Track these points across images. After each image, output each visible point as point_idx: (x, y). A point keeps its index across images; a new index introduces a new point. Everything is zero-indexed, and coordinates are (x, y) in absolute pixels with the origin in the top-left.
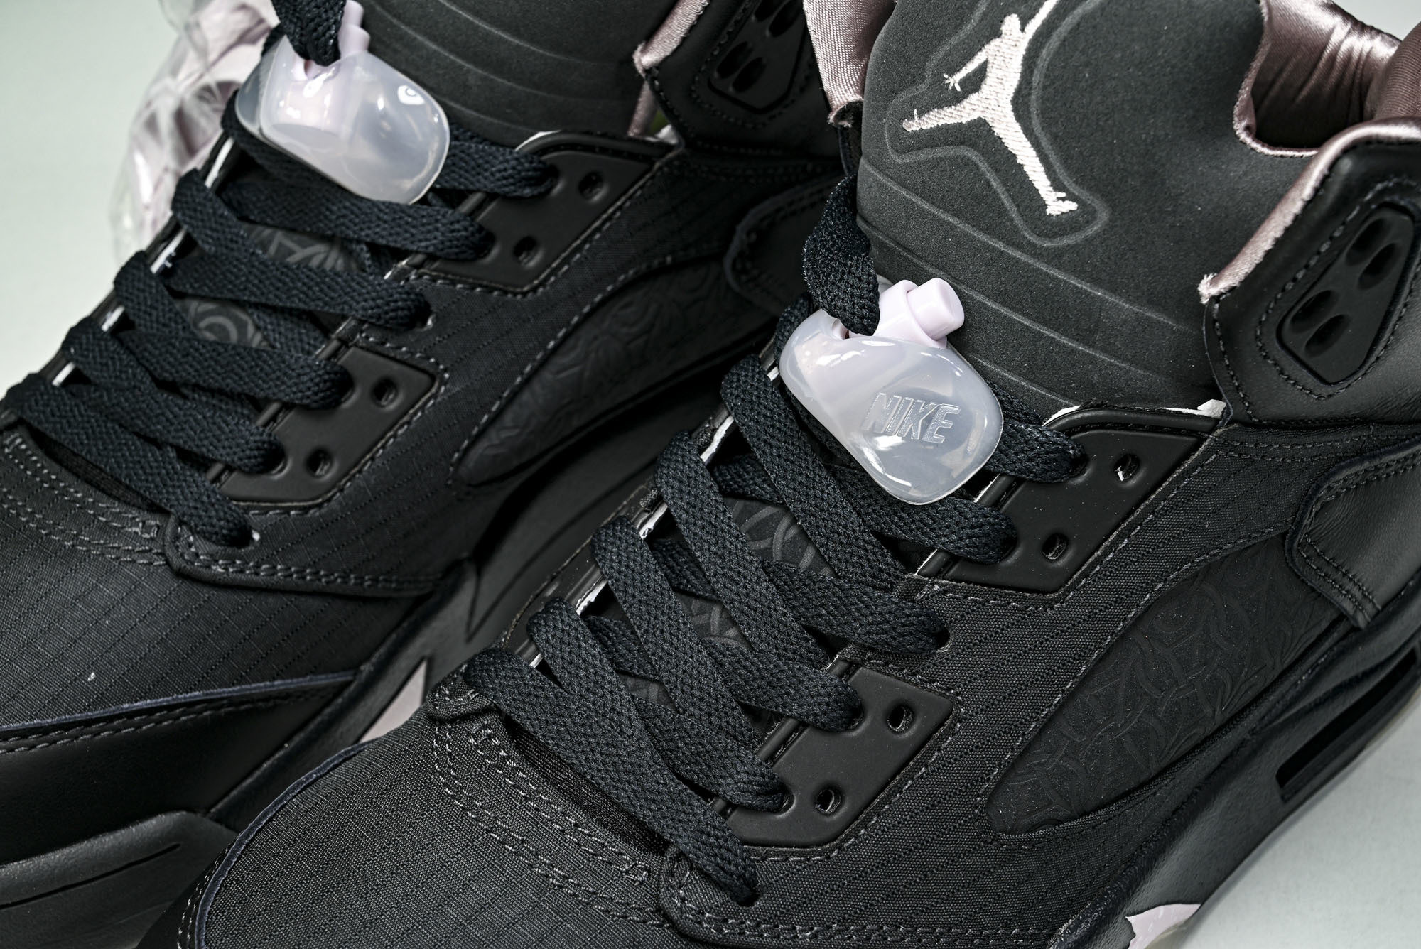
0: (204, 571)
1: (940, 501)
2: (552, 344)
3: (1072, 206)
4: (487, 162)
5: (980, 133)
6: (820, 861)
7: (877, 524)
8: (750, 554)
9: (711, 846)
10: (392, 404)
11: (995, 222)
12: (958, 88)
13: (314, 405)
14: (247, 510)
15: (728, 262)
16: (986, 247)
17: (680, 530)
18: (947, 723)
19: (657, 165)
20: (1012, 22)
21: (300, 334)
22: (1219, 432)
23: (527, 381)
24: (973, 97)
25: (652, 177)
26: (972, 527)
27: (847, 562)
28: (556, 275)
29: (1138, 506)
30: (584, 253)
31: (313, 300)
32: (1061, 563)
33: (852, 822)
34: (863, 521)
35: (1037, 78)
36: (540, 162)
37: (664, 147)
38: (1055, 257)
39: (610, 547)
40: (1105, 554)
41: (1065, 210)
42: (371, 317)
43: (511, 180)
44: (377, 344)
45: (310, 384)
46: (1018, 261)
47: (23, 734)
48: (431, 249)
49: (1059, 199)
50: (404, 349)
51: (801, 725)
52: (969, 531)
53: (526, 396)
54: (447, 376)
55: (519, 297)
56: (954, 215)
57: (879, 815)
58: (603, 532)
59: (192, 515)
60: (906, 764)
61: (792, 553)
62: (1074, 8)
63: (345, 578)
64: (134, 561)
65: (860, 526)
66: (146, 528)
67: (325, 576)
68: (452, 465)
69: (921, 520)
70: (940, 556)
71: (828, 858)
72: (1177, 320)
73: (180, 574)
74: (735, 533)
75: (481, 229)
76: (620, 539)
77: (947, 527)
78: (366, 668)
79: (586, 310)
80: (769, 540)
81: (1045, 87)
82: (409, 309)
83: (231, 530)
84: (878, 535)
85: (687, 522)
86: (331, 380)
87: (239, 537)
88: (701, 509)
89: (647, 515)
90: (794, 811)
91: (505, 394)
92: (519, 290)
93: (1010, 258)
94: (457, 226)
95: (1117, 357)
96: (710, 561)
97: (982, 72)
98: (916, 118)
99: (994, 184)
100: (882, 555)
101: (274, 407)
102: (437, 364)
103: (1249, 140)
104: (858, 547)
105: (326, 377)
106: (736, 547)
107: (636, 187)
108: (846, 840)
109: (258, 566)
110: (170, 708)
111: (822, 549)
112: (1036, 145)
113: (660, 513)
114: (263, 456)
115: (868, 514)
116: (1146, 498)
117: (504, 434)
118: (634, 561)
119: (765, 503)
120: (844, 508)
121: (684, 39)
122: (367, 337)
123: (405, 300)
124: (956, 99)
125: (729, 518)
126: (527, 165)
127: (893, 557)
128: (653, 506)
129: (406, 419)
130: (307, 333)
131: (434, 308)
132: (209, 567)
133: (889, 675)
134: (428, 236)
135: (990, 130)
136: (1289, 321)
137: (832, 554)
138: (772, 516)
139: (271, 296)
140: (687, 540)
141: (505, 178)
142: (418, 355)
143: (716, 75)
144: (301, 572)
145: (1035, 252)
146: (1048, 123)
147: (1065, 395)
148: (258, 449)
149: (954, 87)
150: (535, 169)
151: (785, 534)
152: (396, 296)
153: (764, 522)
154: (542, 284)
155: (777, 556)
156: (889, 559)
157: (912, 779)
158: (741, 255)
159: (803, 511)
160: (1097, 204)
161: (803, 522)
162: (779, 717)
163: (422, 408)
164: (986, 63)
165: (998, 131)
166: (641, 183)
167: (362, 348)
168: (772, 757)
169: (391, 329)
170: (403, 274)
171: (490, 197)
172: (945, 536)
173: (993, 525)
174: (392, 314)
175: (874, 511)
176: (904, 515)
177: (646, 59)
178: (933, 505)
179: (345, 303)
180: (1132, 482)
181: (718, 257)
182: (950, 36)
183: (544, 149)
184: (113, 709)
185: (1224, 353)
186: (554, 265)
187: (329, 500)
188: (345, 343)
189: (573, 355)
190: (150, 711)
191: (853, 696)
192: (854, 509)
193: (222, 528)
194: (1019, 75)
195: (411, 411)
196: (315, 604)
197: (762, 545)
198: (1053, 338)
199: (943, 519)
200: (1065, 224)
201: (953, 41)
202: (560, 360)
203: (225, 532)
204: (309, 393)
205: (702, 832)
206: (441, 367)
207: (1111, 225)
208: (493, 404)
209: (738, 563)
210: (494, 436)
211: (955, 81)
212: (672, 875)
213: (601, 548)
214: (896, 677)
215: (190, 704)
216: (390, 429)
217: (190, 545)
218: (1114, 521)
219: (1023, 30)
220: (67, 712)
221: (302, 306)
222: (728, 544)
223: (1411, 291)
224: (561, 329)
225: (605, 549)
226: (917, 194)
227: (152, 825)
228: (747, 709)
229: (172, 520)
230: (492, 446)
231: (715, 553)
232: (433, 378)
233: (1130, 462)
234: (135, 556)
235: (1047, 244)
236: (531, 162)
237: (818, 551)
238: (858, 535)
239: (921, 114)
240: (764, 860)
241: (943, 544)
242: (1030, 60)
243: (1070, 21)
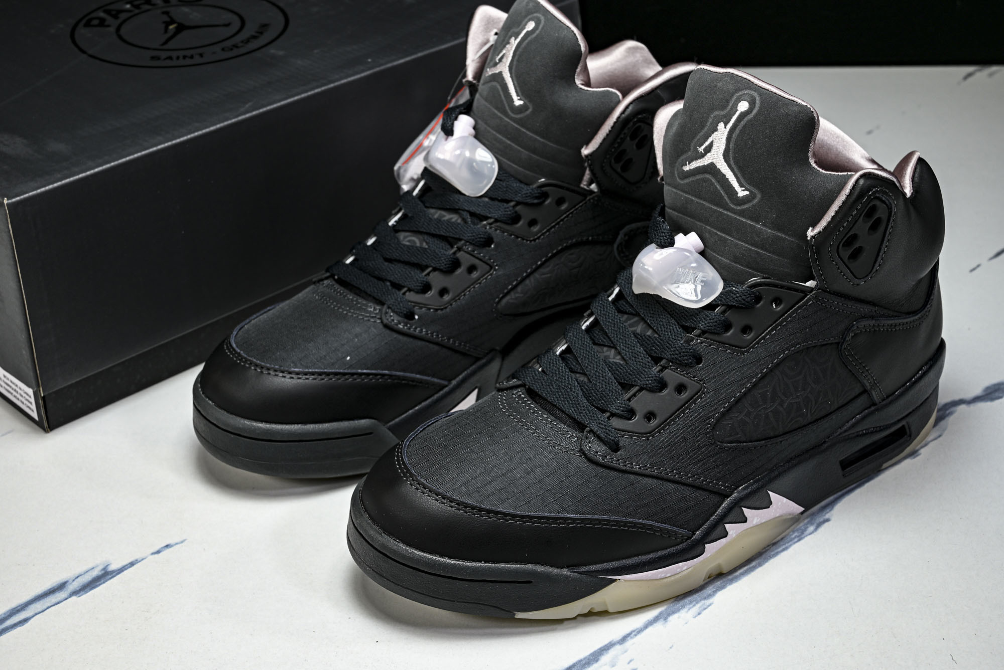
0: (395, 326)
2: (539, 263)
3: (748, 193)
4: (520, 190)
5: (712, 169)
6: (645, 440)
9: (602, 428)
10: (475, 275)
11: (720, 203)
12: (703, 152)
13: (444, 270)
14: (414, 306)
15: (615, 246)
16: (716, 211)
18: (699, 394)
19: (589, 198)
20: (720, 126)
21: (442, 246)
23: (528, 276)
24: (709, 155)
25: (586, 203)
28: (544, 236)
29: (780, 318)
30: (556, 229)
31: (448, 232)
32: (748, 337)
33: (659, 427)
35: (731, 147)
36: (541, 190)
37: (593, 192)
38: (742, 213)
40: (766, 336)
41: (745, 194)
42: (470, 240)
43: (529, 198)
44: (471, 251)
45: (444, 261)
46: (728, 215)
47: (320, 374)
48: (496, 217)
49: (742, 190)
50: (482, 255)
51: (641, 390)
53: (527, 282)
54: (497, 268)
55: (528, 242)
57: (669, 426)
59: (393, 305)
60: (682, 407)
62: (744, 118)
63: (449, 339)
64: (369, 320)
66: (375, 309)
67: (441, 337)
68: (495, 303)
71: (648, 439)
73: (386, 326)
75: (516, 212)
78: (454, 382)
79: (555, 251)
81: (735, 149)
82: (485, 238)
83: (407, 312)
86: (452, 261)
87: (409, 316)
89: (587, 319)
90: (636, 420)
91: (519, 279)
92: (529, 239)
93: (725, 214)
94: (507, 210)
97: (711, 145)
98: (688, 165)
99: (718, 186)
101: (430, 269)
102: (494, 262)
103: (816, 167)
105: (450, 259)
107: (579, 206)
108: (655, 433)
109: (416, 328)
110: (376, 375)
111: (655, 328)
112: (732, 170)
114: (423, 286)
117: (517, 295)
121: (601, 145)
122: (468, 248)
123: (484, 235)
124: (702, 156)
126: (536, 192)
129: (479, 281)
130: (444, 244)
131: (495, 240)
132: (397, 325)
133: (677, 373)
134: (496, 212)
135: (715, 167)
139: (432, 230)
141: (527, 197)
142: (487, 258)
143: (613, 161)
144: (432, 333)
145: (734, 211)
146: (736, 163)
148: (421, 283)
149: (701, 152)
150: (539, 193)
152: (481, 233)
154: (538, 238)
157: (684, 414)
158: (621, 244)
160: (756, 191)
162: (633, 386)
163: (486, 278)
164: (713, 141)
165: (719, 166)
166: (581, 204)
167: (466, 252)
168: (629, 400)
169: (477, 246)
170: (485, 226)
171: (518, 203)
174: (478, 240)
177: (586, 151)
179: (461, 234)
180: (779, 309)
182: (699, 133)
183: (543, 185)
184: (354, 371)
186: (544, 231)
187: (446, 308)
188: (459, 249)
189: (548, 269)
190: (368, 374)
191: (662, 379)
193: (404, 311)
194: (725, 145)
195: (482, 279)
196: (436, 348)
198: (742, 245)
200: (745, 200)
201: (701, 134)
202: (542, 270)
203: (405, 312)
204: (443, 264)
205: (600, 423)
206: (495, 264)
207: (762, 199)
208: (514, 281)
210: (513, 295)
211: (701, 149)
212: (587, 438)
214: (680, 374)
215: (383, 375)
216: (472, 284)
217: (391, 316)
219: (725, 129)
220: (337, 369)
221: (443, 234)
224: (543, 258)
226: (689, 194)
227: (364, 422)
228: (620, 384)
229: (385, 306)
230: (512, 299)
232: (491, 267)
234: (369, 318)
236: (537, 190)
239: (689, 164)
240: (623, 437)
241: (699, 326)
242: (729, 139)
243: (743, 123)
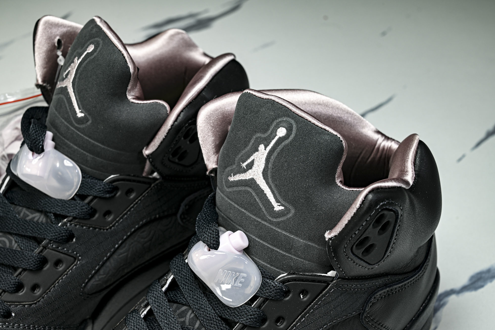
1: (241, 306)
2: (117, 246)
3: (283, 208)
4: (94, 186)
5: (252, 183)
7: (220, 313)
8: (177, 323)
10: (61, 268)
11: (258, 213)
12: (245, 168)
13: (34, 269)
14: (10, 306)
15: (178, 216)
16: (255, 220)
17: (154, 315)
19: (153, 185)
20: (262, 147)
21: (30, 244)
22: (334, 282)
23: (108, 258)
24: (250, 171)
25: (151, 189)
26: (251, 315)
27: (210, 326)
28: (118, 223)
29: (307, 307)
30: (128, 215)
31: (34, 233)
32: (282, 327)
34: (216, 312)
35: (270, 166)
36: (112, 185)
37: (155, 179)
38: (278, 224)
39: (131, 320)
40: (297, 323)
41: (280, 209)
42: (54, 239)
43: (102, 192)
44: (56, 248)
45: (32, 262)
46: (265, 225)
48: (75, 215)
49: (278, 205)
50: (65, 249)
52: (250, 317)
53: (108, 264)
54: (80, 258)
55: (105, 231)
56: (245, 209)
58: (129, 315)
61: (192, 323)
62: (281, 143)
63: (44, 328)
65: (214, 314)
67: (38, 327)
68: (82, 288)
69: (234, 313)
70: (240, 325)
72: (319, 245)
74: (173, 316)
75: (92, 208)
76: (134, 318)
77: (243, 315)
79: (129, 234)
80: (184, 318)
81: (273, 169)
82: (67, 236)
83: (4, 313)
84: (221, 317)
85: (157, 312)
86: (39, 261)
87: (7, 315)
88: (162, 308)
89: (144, 309)
91: (101, 263)
92: (105, 228)
93: (263, 224)
94: (83, 208)
95: (299, 257)
96: (164, 326)
97: (252, 163)
98: (232, 176)
99: (257, 200)
100: (222, 324)
101: (20, 270)
102: (77, 254)
103: (341, 186)
104: (214, 321)
106: (173, 321)
107: (146, 193)
109: (14, 325)
111: (202, 322)
112: (270, 187)
113: (149, 308)
114: (16, 287)
115: (217, 310)
116: (310, 304)
117: (100, 277)
118: (139, 325)
119: (184, 305)
120: (209, 308)
121: (159, 146)
122: (52, 246)
123: (65, 233)
124: (245, 171)
125: (171, 311)
126: (107, 187)
127: (225, 324)
128: (146, 306)
129: (66, 273)
130: (32, 244)
131: (75, 235)
134: (74, 211)
135: (255, 182)
136: (354, 246)
137: (205, 323)
138: (186, 309)
139: (20, 231)
140: (157, 318)
141: (100, 191)
142: (70, 251)
143: (171, 156)
144: (29, 326)
145: (271, 223)
146: (274, 180)
147: (282, 270)
148: (14, 285)
149: (244, 167)
150: (110, 188)
151: (190, 316)
152: (63, 232)
153: (183, 312)
154: (113, 226)
155: (187, 323)
156: (224, 325)
158: (183, 213)
159: (196, 308)
160: (291, 207)
161: (196, 312)
163: (71, 269)
164: (254, 160)
165: (258, 182)
166: (147, 191)
167: (51, 249)
169: (61, 243)
170: (65, 224)
171: (95, 197)
172: (242, 318)
173: (258, 314)
174: (61, 238)
175: (219, 309)
176: (229, 310)
177: (147, 152)
178: (238, 307)
179: (45, 234)
180: (305, 299)
181: (175, 214)
182: (242, 150)
183: (113, 181)
185: (334, 257)
186: (117, 219)
187: (39, 301)
188: (45, 247)
189: (124, 249)
192: (213, 308)
194: (264, 165)
195: (68, 270)
197: (182, 320)
198: (277, 251)
199: (241, 312)
200: (280, 214)
201: (243, 152)
202: (120, 251)
203: (2, 313)
204: (32, 265)
206: (78, 255)
207: (295, 214)
208: (96, 267)
209: (174, 327)
210: (97, 278)
211: (244, 165)
213: (128, 321)
216: (60, 277)
218: (299, 312)
219: (265, 149)
221: (31, 235)
222: (170, 320)
223: (397, 235)
224: (120, 241)
225: (129, 321)
226: (233, 201)
230: (96, 281)
231: (166, 323)
232: (75, 259)
233: (305, 292)
235: (275, 220)
236: (109, 186)
237: (201, 322)
238: (214, 317)
239: (234, 175)
241: (241, 321)
242: (268, 160)
243: (280, 147)
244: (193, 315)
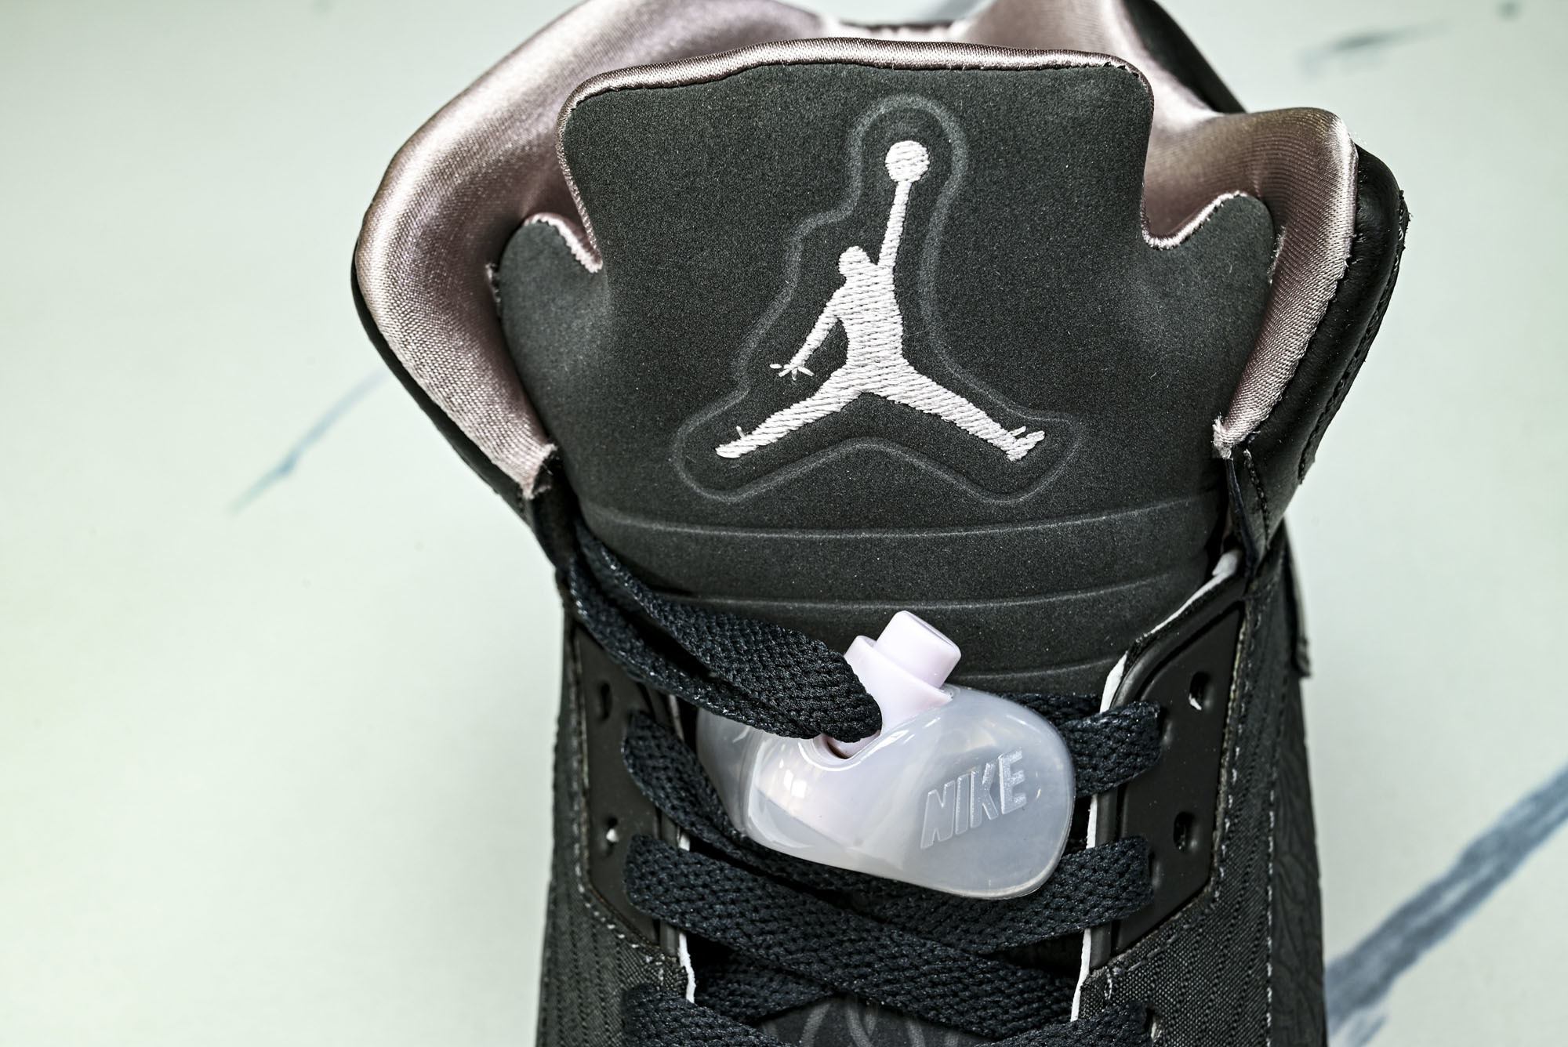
3: (1039, 436)
7: (983, 945)
12: (806, 373)
20: (852, 259)
22: (1253, 586)
24: (840, 374)
29: (1224, 725)
32: (1196, 846)
35: (927, 310)
41: (1031, 446)
49: (1017, 437)
52: (1120, 883)
56: (871, 528)
77: (1090, 894)
81: (945, 315)
84: (993, 956)
93: (980, 539)
95: (1143, 577)
97: (837, 338)
98: (742, 436)
99: (918, 464)
100: (1009, 974)
103: (1157, 242)
104: (979, 984)
111: (931, 1017)
112: (960, 390)
115: (966, 938)
116: (1226, 710)
119: (811, 1005)
120: (932, 953)
135: (881, 402)
137: (950, 1014)
138: (828, 1017)
145: (1011, 517)
147: (1101, 655)
149: (798, 374)
151: (864, 1028)
153: (823, 1030)
156: (1023, 974)
159: (875, 984)
160: (1069, 418)
161: (881, 998)
164: (838, 324)
165: (894, 397)
175: (966, 932)
182: (758, 315)
198: (1068, 600)
199: (1076, 889)
200: (1039, 462)
201: (767, 320)
207: (1099, 435)
211: (797, 364)
219: (876, 261)
226: (789, 526)
233: (1199, 684)
235: (1023, 498)
237: (925, 1021)
238: (969, 972)
239: (750, 429)
242: (907, 293)
243: (939, 218)
244: (871, 1021)
